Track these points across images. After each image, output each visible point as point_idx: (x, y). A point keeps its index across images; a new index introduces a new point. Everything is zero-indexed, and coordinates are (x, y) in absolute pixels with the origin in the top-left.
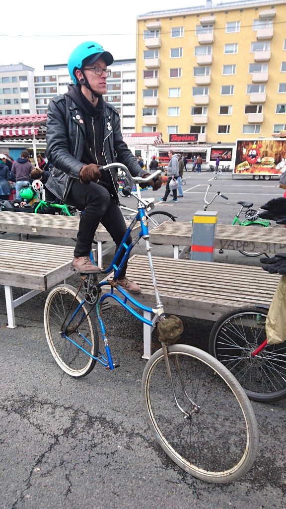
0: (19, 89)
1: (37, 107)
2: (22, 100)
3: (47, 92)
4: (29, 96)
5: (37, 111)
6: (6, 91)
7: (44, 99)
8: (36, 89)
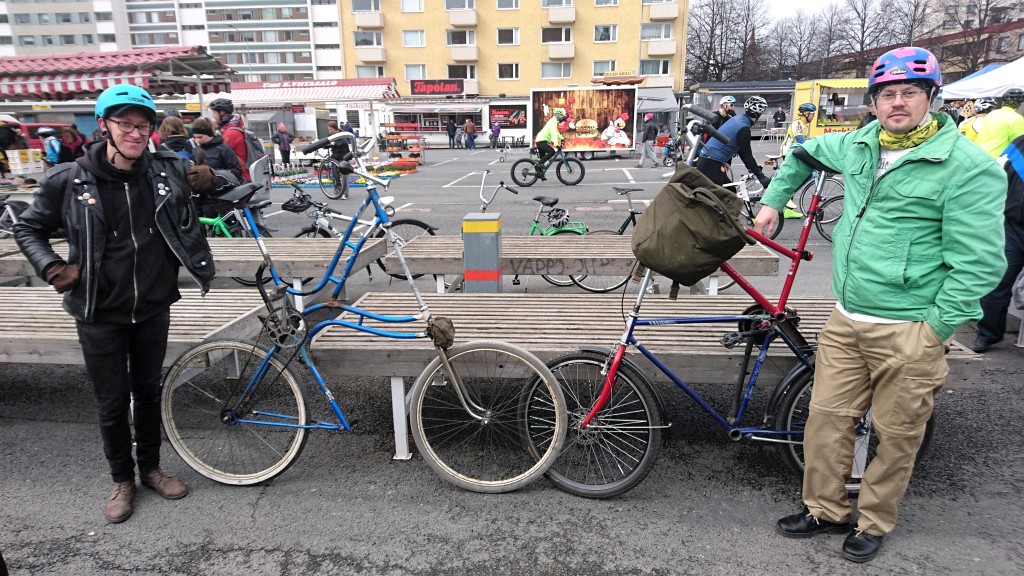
1: (132, 29)
2: (98, 14)
4: (113, 8)
7: (147, 13)
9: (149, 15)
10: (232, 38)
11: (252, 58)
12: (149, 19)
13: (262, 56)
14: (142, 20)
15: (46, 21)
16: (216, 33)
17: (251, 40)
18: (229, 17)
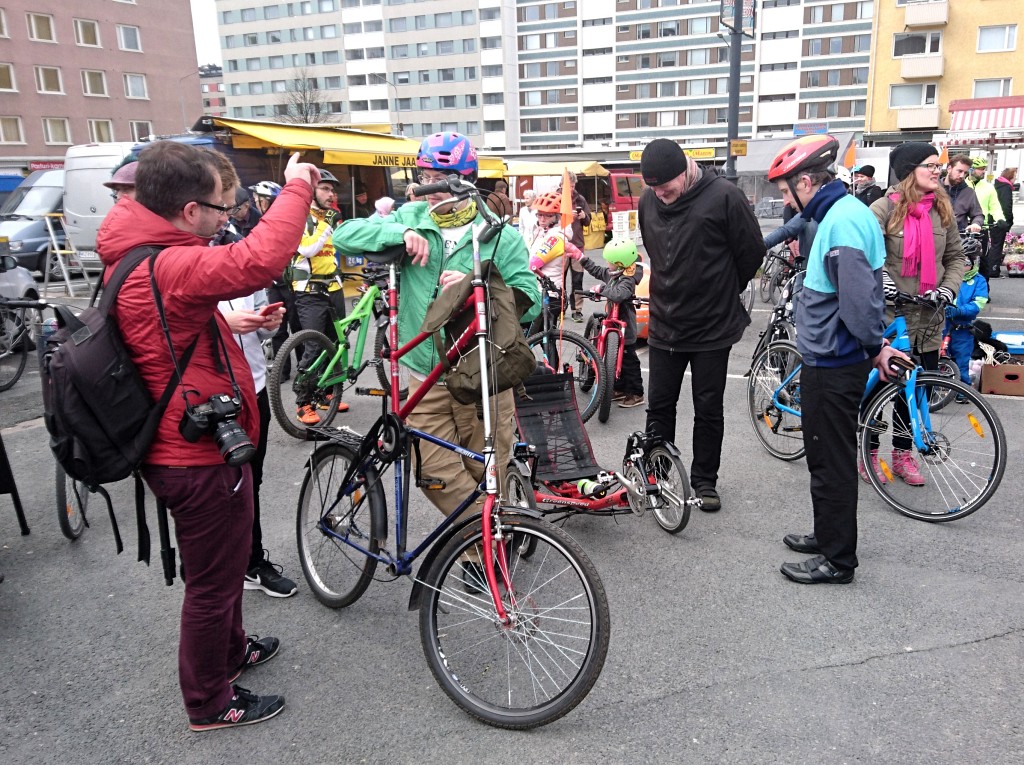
0: (477, 12)
1: (521, 57)
2: (484, 40)
3: (550, 17)
4: (503, 30)
5: (521, 67)
6: (442, 20)
7: (541, 35)
8: (519, 9)
9: (543, 38)
10: (646, 61)
11: (668, 88)
12: (543, 44)
13: (683, 84)
14: (533, 44)
15: (424, 53)
16: (627, 57)
17: (672, 64)
18: (646, 35)
